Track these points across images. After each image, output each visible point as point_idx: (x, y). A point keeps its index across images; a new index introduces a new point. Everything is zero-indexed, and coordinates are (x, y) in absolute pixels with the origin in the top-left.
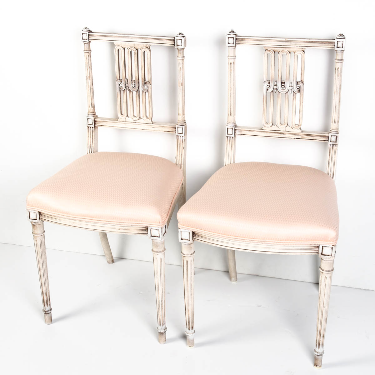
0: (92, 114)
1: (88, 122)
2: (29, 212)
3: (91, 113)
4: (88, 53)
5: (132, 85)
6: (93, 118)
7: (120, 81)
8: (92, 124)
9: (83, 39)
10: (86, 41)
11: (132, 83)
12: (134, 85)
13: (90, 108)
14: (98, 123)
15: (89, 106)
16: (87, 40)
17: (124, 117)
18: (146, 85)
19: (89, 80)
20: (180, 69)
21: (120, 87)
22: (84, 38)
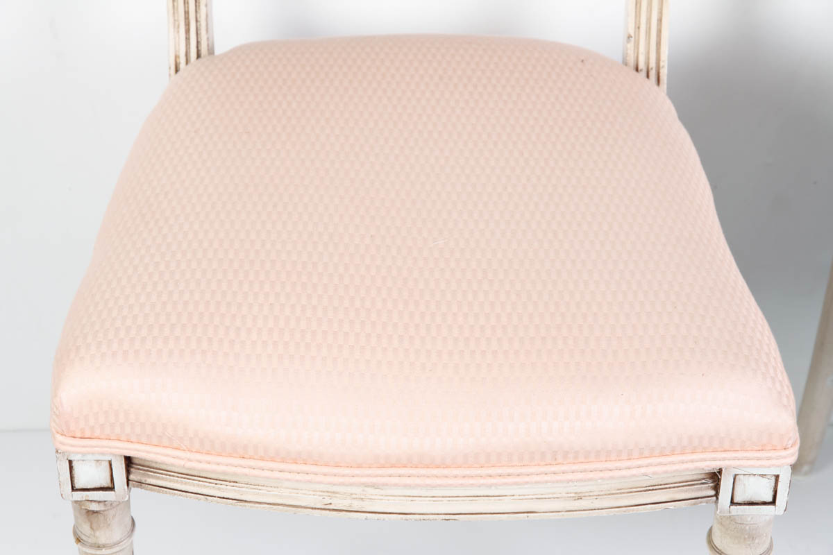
2: (70, 462)
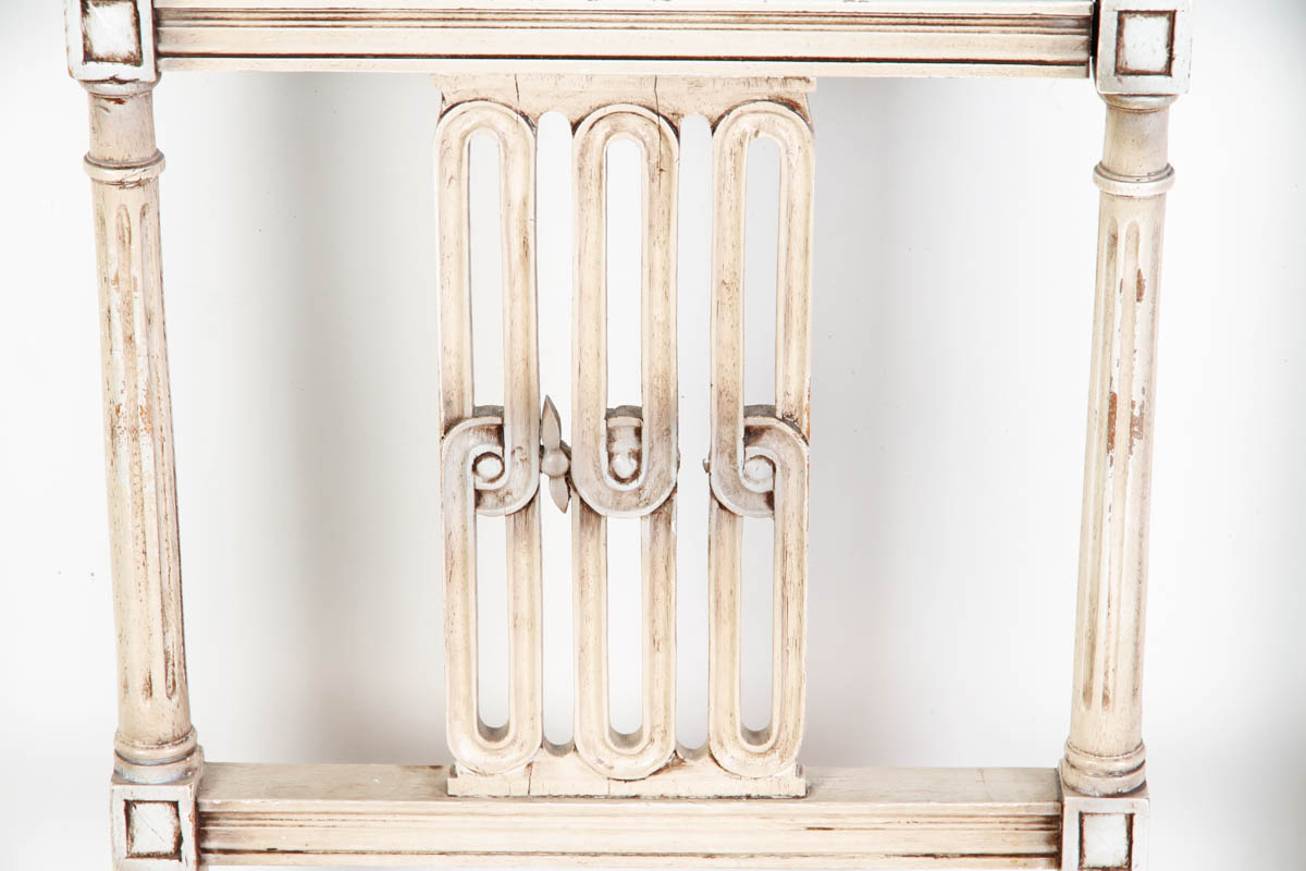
0: (170, 751)
1: (130, 837)
3: (161, 744)
4: (139, 183)
5: (611, 456)
6: (184, 794)
7: (481, 428)
8: (169, 847)
9: (88, 56)
10: (126, 71)
11: (610, 439)
12: (638, 456)
13: (145, 706)
14: (228, 836)
15: (138, 683)
16: (135, 60)
17: (513, 755)
18: (753, 450)
19: (145, 439)
20: (1131, 284)
21: (481, 486)
22: (98, 50)
